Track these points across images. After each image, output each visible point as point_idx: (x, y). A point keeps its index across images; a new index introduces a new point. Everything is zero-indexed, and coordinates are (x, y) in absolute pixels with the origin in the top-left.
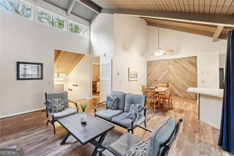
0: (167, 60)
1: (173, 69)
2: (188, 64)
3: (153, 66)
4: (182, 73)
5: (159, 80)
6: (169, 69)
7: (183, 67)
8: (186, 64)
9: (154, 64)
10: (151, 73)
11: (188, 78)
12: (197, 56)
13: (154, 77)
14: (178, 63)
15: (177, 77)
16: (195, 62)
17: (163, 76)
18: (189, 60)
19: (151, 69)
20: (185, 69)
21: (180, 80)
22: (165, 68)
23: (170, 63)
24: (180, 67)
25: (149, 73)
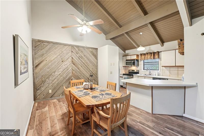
0: (69, 45)
1: (77, 59)
2: (91, 55)
3: (47, 51)
4: (86, 64)
5: (59, 73)
6: (72, 58)
7: (87, 57)
8: (90, 55)
9: (48, 47)
10: (42, 62)
11: (91, 69)
12: (97, 49)
13: (48, 70)
14: (82, 52)
15: (81, 69)
16: (96, 54)
17: (64, 67)
18: (92, 51)
19: (43, 55)
20: (89, 60)
21: (84, 72)
22: (67, 57)
23: (73, 51)
24: (84, 57)
25: (37, 62)
